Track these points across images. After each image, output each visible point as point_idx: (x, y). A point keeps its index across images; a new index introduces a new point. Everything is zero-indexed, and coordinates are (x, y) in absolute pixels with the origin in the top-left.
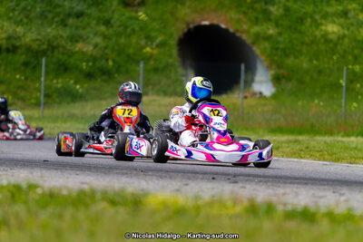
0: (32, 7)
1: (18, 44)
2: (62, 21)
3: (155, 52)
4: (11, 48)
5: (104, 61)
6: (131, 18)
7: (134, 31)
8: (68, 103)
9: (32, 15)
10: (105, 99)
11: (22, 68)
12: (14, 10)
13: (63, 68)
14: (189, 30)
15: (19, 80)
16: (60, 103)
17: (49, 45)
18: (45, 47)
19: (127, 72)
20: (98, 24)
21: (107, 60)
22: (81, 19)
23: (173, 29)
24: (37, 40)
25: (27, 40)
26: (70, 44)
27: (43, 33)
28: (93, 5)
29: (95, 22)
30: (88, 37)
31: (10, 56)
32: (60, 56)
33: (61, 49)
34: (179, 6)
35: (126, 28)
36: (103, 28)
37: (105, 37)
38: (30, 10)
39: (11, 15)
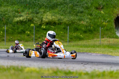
0: (66, 10)
1: (62, 22)
2: (76, 14)
3: (107, 24)
4: (59, 23)
5: (90, 27)
6: (99, 13)
7: (100, 17)
8: (78, 41)
9: (66, 12)
10: (90, 39)
11: (63, 30)
12: (60, 11)
13: (76, 30)
14: (118, 17)
15: (62, 33)
16: (75, 41)
17: (72, 22)
18: (70, 23)
19: (97, 30)
20: (88, 15)
21: (91, 27)
22: (82, 14)
23: (113, 16)
24: (68, 20)
25: (65, 20)
26: (79, 22)
27: (70, 18)
28: (86, 9)
29: (87, 14)
30: (84, 19)
31: (59, 26)
32: (76, 26)
33: (76, 23)
34: (114, 9)
35: (97, 16)
36: (89, 16)
37: (90, 19)
38: (65, 11)
39: (59, 12)
